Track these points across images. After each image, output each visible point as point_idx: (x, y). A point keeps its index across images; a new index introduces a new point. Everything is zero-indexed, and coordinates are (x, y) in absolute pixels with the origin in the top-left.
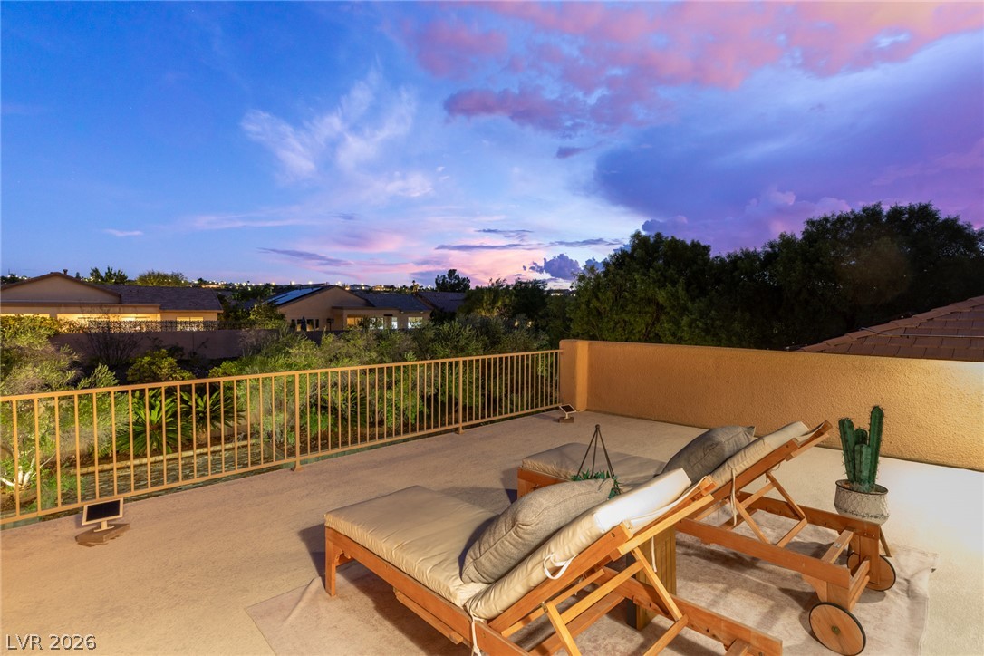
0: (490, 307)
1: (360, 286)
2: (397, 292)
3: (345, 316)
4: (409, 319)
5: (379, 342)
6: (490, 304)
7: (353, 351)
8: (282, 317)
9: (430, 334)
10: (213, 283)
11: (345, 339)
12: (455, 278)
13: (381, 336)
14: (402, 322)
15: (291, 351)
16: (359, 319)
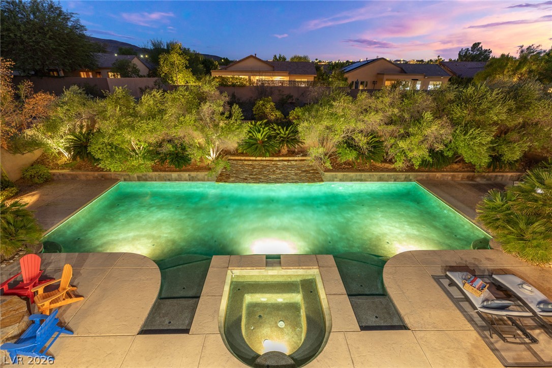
0: (511, 73)
1: (400, 61)
2: (425, 64)
3: (384, 80)
4: (431, 82)
5: (403, 100)
6: (513, 71)
7: (380, 106)
8: (346, 79)
9: (451, 96)
10: (323, 62)
11: (376, 96)
12: (478, 50)
13: (406, 95)
14: (424, 85)
15: (334, 103)
16: (393, 82)
